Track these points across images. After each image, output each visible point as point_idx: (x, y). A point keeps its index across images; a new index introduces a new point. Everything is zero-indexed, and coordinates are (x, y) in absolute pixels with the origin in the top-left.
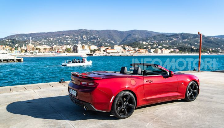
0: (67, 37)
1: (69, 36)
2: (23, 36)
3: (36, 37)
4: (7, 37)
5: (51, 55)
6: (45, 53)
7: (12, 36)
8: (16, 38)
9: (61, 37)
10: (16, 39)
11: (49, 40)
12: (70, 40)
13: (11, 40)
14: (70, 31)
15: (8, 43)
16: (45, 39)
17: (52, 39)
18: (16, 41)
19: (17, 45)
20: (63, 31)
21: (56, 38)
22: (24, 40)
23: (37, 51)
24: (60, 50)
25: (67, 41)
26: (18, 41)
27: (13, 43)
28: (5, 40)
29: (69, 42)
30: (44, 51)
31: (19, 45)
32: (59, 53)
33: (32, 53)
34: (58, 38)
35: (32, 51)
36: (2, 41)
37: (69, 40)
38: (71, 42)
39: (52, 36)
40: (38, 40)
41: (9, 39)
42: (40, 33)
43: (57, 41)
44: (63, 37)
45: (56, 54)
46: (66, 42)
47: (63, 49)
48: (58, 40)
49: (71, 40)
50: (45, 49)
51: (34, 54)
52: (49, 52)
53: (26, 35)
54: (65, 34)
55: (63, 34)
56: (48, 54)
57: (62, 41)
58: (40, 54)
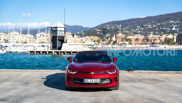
0: (171, 22)
1: (174, 21)
2: (115, 24)
3: (130, 25)
4: (99, 26)
5: (144, 47)
6: (137, 46)
7: (103, 24)
8: (107, 26)
9: (163, 22)
10: (108, 28)
11: (146, 28)
12: (176, 26)
13: (102, 29)
14: (177, 13)
15: (99, 33)
16: (142, 26)
17: (149, 27)
18: (107, 31)
19: (108, 35)
20: (166, 14)
21: (156, 25)
22: (117, 29)
23: (127, 43)
24: (157, 41)
25: (171, 28)
26: (109, 30)
27: (104, 32)
28: (96, 30)
29: (174, 29)
30: (136, 42)
31: (110, 35)
32: (154, 45)
33: (121, 45)
34: (159, 24)
35: (121, 43)
36: (93, 31)
37: (174, 26)
38: (177, 29)
39: (151, 22)
40: (132, 29)
41: (100, 29)
42: (136, 19)
43: (157, 29)
44: (166, 22)
45: (150, 46)
46: (169, 29)
47: (162, 39)
48: (159, 27)
49: (178, 26)
50: (137, 40)
51: (122, 46)
52: (142, 44)
53: (118, 23)
54: (169, 18)
55: (165, 19)
56: (140, 46)
57: (164, 28)
58: (130, 46)
